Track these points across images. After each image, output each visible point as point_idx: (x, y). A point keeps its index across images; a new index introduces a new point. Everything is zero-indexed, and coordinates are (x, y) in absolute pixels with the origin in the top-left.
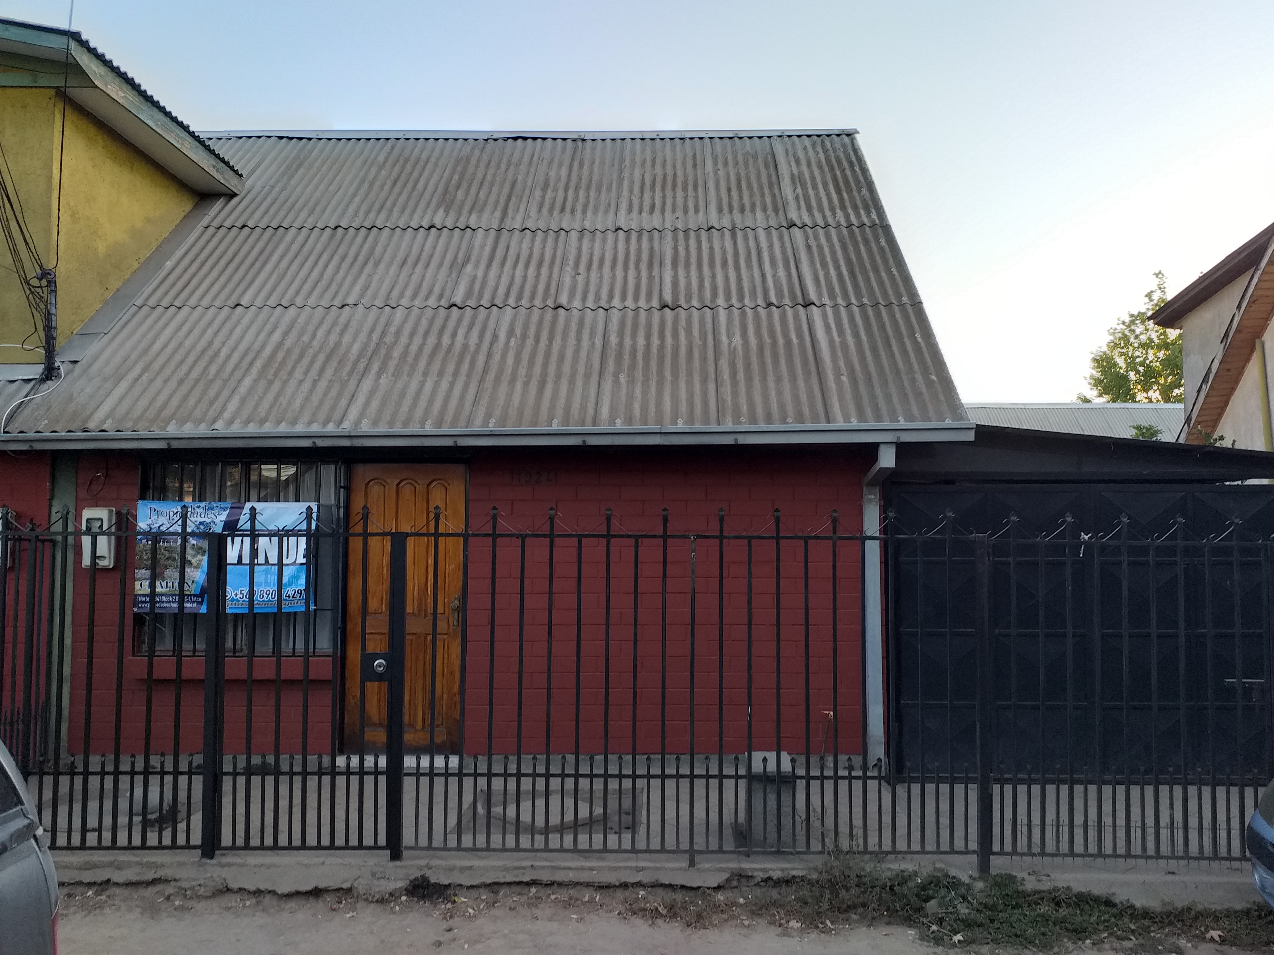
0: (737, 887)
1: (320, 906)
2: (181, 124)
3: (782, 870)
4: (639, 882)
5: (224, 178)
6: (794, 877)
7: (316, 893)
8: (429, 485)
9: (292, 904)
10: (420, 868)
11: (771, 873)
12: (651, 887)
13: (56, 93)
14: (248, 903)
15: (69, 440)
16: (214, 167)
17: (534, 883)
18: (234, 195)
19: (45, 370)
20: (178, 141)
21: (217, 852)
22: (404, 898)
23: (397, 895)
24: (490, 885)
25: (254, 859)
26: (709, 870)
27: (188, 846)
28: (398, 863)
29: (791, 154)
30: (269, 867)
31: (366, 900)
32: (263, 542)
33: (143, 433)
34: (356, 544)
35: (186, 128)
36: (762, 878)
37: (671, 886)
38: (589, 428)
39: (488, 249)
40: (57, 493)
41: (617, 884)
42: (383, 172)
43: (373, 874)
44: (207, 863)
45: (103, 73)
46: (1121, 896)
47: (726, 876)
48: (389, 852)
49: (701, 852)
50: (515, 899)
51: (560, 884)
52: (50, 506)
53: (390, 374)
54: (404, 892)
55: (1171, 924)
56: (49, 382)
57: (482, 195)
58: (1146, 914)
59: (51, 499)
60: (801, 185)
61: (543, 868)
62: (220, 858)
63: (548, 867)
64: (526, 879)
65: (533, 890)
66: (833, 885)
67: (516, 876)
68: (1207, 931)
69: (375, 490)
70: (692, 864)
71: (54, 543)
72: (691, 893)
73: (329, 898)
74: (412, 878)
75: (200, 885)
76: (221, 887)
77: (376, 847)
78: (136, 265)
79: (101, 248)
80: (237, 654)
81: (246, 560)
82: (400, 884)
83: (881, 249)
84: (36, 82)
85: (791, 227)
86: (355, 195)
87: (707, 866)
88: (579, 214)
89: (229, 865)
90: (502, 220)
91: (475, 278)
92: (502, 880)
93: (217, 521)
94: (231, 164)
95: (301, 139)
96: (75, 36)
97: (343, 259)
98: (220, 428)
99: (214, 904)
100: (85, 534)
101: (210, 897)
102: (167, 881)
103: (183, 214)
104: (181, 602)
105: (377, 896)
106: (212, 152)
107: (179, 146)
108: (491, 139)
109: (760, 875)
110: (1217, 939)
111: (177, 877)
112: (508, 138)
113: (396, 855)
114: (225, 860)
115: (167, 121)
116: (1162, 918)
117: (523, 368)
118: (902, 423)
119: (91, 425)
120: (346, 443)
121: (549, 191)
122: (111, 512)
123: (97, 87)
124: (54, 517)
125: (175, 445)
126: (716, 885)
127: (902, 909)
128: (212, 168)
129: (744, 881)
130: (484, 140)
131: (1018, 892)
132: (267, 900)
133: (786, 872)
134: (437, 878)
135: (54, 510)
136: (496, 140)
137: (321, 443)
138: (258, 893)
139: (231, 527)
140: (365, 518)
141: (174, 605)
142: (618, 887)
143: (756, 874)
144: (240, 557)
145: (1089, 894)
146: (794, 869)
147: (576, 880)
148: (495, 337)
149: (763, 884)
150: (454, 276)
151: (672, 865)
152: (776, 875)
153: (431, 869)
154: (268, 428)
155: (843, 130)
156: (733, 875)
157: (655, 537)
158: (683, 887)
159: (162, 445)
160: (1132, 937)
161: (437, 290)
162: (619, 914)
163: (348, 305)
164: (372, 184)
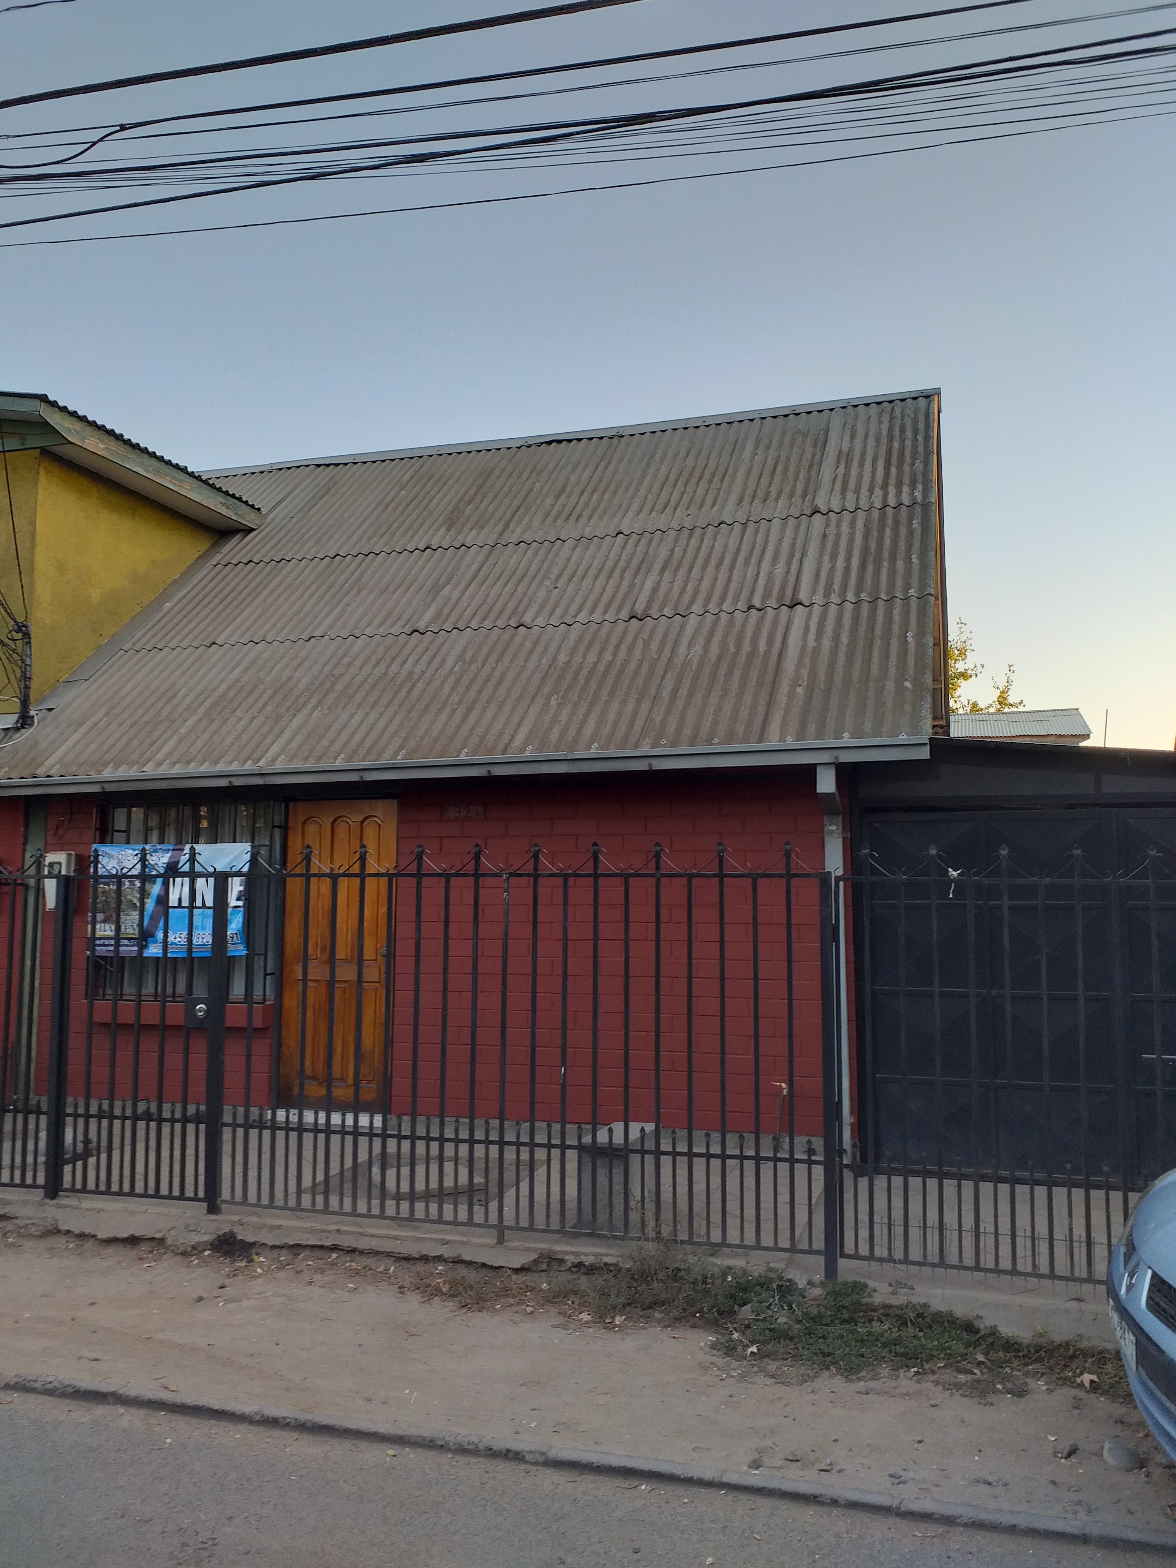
0: (545, 1271)
1: (132, 1253)
2: (177, 467)
3: (595, 1255)
4: (440, 1256)
5: (236, 514)
6: (606, 1264)
7: (133, 1241)
8: (362, 822)
9: (110, 1250)
10: (232, 1224)
11: (583, 1258)
12: (452, 1262)
13: (41, 453)
14: (71, 1246)
15: (62, 784)
16: (223, 504)
17: (334, 1248)
18: (253, 530)
19: (20, 718)
20: (175, 484)
21: (60, 1193)
22: (207, 1253)
23: (200, 1249)
24: (293, 1246)
25: (88, 1203)
26: (517, 1249)
27: (34, 1186)
28: (213, 1217)
29: (848, 426)
30: (99, 1211)
31: (173, 1251)
32: (200, 882)
33: (82, 778)
34: (294, 886)
35: (184, 470)
36: (573, 1263)
37: (471, 1263)
38: (497, 757)
39: (474, 567)
40: (31, 838)
41: (417, 1256)
42: (403, 492)
43: (187, 1226)
44: (47, 1204)
45: (79, 429)
46: (988, 1320)
47: (533, 1256)
48: (205, 1204)
49: (510, 1228)
50: (310, 1263)
51: (362, 1252)
52: (24, 850)
53: (325, 707)
54: (209, 1247)
55: (1039, 1360)
56: (23, 730)
57: (490, 510)
58: (1011, 1346)
59: (25, 844)
60: (847, 463)
61: (349, 1233)
62: (63, 1200)
63: (354, 1233)
64: (327, 1243)
65: (334, 1256)
66: (643, 1276)
67: (320, 1239)
68: (1081, 1374)
69: (312, 828)
70: (501, 1240)
71: (27, 887)
72: (491, 1273)
73: (144, 1247)
74: (222, 1233)
75: (33, 1224)
76: (50, 1228)
77: (195, 1199)
78: (138, 609)
79: (95, 596)
80: (177, 999)
81: (185, 903)
82: (207, 1238)
83: (911, 532)
84: (24, 444)
85: (813, 514)
86: (365, 520)
87: (516, 1244)
88: (583, 520)
89: (65, 1207)
90: (501, 535)
91: (449, 599)
92: (304, 1243)
93: (160, 864)
94: (244, 499)
95: (337, 465)
96: (43, 398)
97: (330, 588)
98: (150, 770)
99: (43, 1243)
100: (47, 877)
101: (40, 1237)
102: (11, 1218)
103: (197, 554)
104: (117, 945)
105: (181, 1249)
106: (219, 490)
107: (175, 489)
108: (527, 446)
109: (571, 1259)
110: (1087, 1384)
111: (17, 1215)
112: (542, 443)
113: (213, 1209)
114: (63, 1201)
115: (158, 464)
116: (1029, 1351)
117: (457, 694)
118: (847, 740)
119: (40, 771)
120: (259, 781)
121: (563, 496)
122: (69, 855)
123: (71, 443)
124: (28, 861)
125: (109, 788)
126: (519, 1266)
127: (709, 1311)
128: (220, 506)
129: (555, 1265)
130: (518, 448)
131: (860, 1304)
132: (89, 1244)
133: (599, 1258)
134: (245, 1235)
135: (28, 855)
136: (529, 446)
137: (237, 782)
138: (82, 1236)
139: (172, 870)
140: (308, 858)
141: (133, 948)
142: (417, 1259)
143: (567, 1257)
144: (180, 900)
145: (950, 1314)
146: (607, 1255)
147: (377, 1249)
148: (444, 661)
149: (574, 1269)
150: (429, 598)
151: (479, 1241)
152: (589, 1260)
153: (242, 1225)
154: (192, 769)
155: (922, 392)
156: (542, 1256)
157: (465, 875)
158: (484, 1265)
159: (96, 789)
160: (975, 1371)
161: (405, 617)
162: (400, 1287)
163: (314, 637)
164: (387, 506)
